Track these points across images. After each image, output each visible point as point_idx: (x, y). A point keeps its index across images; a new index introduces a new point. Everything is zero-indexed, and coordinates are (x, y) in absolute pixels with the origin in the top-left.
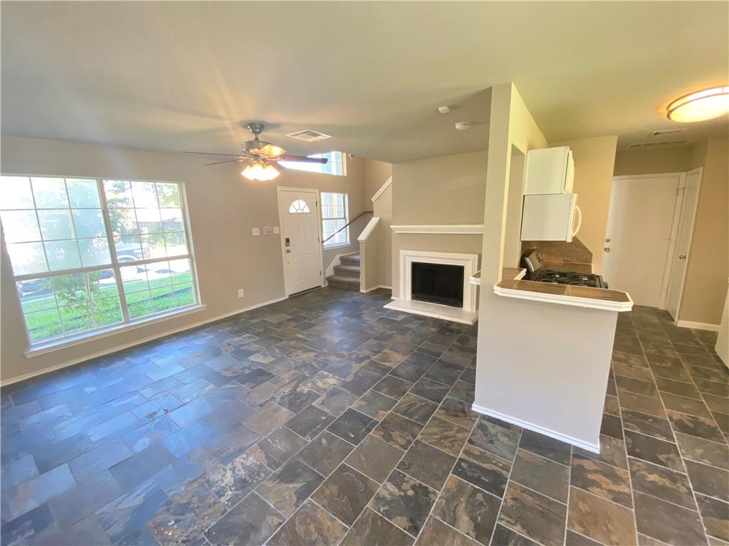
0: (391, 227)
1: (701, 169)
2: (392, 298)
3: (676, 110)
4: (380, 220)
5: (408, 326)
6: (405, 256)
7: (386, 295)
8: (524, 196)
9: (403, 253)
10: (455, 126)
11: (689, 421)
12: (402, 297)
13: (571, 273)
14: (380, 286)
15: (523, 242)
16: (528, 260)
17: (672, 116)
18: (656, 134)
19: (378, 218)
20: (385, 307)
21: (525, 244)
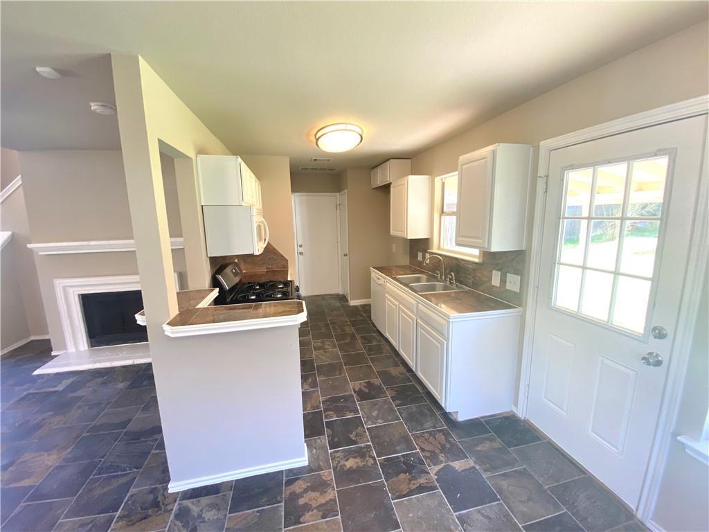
0: (29, 246)
1: (346, 190)
2: (53, 353)
3: (322, 138)
4: (13, 235)
5: (79, 393)
6: (64, 288)
7: (42, 351)
8: (202, 206)
9: (59, 284)
10: (91, 106)
11: (365, 387)
12: (71, 349)
13: (268, 282)
14: (33, 338)
15: (210, 258)
16: (220, 277)
17: (320, 142)
18: (315, 160)
19: (9, 233)
20: (36, 372)
21: (214, 260)
